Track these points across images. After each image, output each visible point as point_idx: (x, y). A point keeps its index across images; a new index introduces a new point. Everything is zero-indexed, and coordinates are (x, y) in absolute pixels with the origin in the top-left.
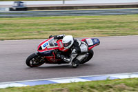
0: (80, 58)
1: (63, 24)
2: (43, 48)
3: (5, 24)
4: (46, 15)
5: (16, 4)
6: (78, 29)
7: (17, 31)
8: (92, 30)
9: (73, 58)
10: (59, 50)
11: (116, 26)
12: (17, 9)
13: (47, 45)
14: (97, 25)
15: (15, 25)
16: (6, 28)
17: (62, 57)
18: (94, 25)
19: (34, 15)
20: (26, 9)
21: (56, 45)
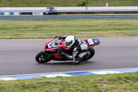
0: (82, 55)
1: (89, 26)
2: (49, 47)
3: (42, 26)
4: (73, 18)
5: (48, 10)
6: (102, 30)
7: (53, 31)
8: (114, 31)
9: (75, 55)
10: (63, 49)
11: (133, 29)
12: (49, 14)
13: (53, 44)
14: (117, 27)
15: (50, 26)
16: (43, 28)
17: (66, 54)
18: (114, 27)
19: (64, 19)
20: (56, 13)
21: (60, 44)
